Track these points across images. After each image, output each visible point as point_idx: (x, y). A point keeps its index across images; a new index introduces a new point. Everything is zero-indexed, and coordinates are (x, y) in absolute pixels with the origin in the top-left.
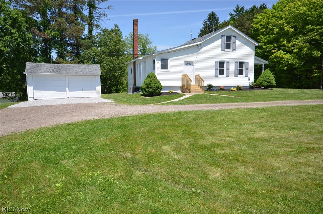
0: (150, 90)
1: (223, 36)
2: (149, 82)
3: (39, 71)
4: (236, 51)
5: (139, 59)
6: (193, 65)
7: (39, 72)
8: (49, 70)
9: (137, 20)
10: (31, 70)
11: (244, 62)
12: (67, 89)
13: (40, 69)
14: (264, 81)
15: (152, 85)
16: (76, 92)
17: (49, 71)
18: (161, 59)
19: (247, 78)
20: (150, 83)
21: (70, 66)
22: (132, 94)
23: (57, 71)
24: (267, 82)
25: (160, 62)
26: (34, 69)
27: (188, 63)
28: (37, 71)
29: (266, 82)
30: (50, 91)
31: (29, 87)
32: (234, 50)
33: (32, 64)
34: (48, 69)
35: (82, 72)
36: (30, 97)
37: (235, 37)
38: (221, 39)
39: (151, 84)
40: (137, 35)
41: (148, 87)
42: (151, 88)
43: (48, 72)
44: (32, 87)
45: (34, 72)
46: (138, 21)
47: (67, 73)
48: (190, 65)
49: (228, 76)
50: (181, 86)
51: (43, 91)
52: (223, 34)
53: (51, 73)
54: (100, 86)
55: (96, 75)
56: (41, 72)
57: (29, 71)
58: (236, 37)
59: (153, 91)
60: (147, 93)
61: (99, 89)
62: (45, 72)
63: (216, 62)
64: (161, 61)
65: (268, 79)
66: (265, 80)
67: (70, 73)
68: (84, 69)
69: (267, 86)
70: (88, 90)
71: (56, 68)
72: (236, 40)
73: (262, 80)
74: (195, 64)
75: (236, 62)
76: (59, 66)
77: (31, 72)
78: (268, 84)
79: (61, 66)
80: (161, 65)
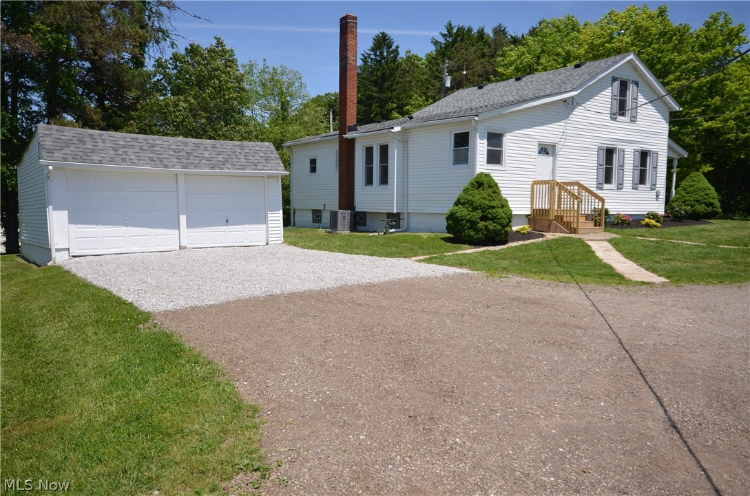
0: (492, 226)
1: (614, 79)
2: (487, 202)
3: (93, 158)
4: (637, 122)
5: (392, 130)
6: (554, 155)
7: (93, 161)
8: (125, 153)
9: (355, 18)
10: (64, 152)
11: (650, 151)
12: (183, 219)
13: (93, 151)
14: (698, 201)
15: (497, 209)
16: (207, 229)
17: (124, 156)
18: (488, 133)
19: (653, 194)
20: (490, 204)
21: (186, 144)
22: (348, 232)
23: (151, 159)
24: (705, 203)
25: (486, 142)
26: (72, 148)
27: (545, 150)
28: (85, 157)
29: (702, 203)
30: (127, 225)
31: (54, 212)
32: (634, 119)
33: (58, 130)
34: (120, 152)
35: (230, 166)
36: (57, 250)
37: (637, 84)
38: (610, 88)
39: (493, 207)
40: (353, 63)
41: (484, 218)
42: (493, 219)
43: (124, 160)
44: (65, 214)
45: (74, 159)
46: (358, 21)
47: (185, 167)
48: (547, 153)
49: (620, 186)
50: (529, 213)
51: (100, 227)
52: (616, 75)
53: (134, 164)
54: (281, 211)
55: (269, 177)
56: (100, 162)
57: (56, 154)
58: (639, 85)
59: (500, 228)
60: (480, 235)
61: (276, 218)
62: (112, 160)
63: (599, 149)
64: (488, 140)
65: (706, 197)
66: (701, 198)
67: (196, 167)
68: (233, 156)
69: (704, 214)
70: (244, 224)
71: (145, 148)
72: (639, 94)
73: (692, 199)
74: (561, 152)
75: (635, 151)
76: (151, 142)
77: (65, 159)
78: (708, 209)
79: (157, 142)
80: (488, 150)
